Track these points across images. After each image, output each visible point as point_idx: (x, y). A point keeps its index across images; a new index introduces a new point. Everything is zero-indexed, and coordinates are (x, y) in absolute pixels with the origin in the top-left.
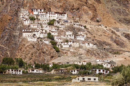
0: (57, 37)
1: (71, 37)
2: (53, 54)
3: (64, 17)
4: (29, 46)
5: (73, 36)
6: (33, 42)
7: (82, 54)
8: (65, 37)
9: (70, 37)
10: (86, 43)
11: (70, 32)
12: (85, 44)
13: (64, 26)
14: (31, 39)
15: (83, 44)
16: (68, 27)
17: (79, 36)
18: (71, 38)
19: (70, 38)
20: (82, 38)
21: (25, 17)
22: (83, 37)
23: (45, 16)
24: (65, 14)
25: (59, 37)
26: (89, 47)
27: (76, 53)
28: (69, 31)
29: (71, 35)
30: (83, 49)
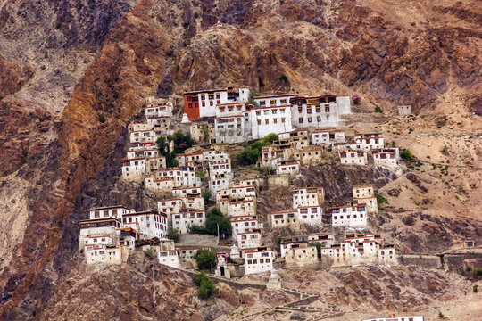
0: (246, 224)
1: (309, 217)
2: (184, 312)
3: (328, 116)
4: (84, 290)
5: (315, 214)
6: (108, 267)
7: (315, 299)
8: (279, 220)
9: (305, 217)
10: (346, 244)
11: (311, 195)
12: (341, 250)
13: (293, 168)
14: (99, 258)
15: (335, 250)
16: (311, 168)
17: (341, 210)
18: (309, 220)
19: (305, 221)
20: (355, 216)
21: (147, 141)
22: (358, 214)
23: (239, 125)
24: (331, 104)
25: (253, 224)
26: (363, 261)
27: (290, 296)
28: (305, 190)
29: (310, 210)
30: (332, 270)
